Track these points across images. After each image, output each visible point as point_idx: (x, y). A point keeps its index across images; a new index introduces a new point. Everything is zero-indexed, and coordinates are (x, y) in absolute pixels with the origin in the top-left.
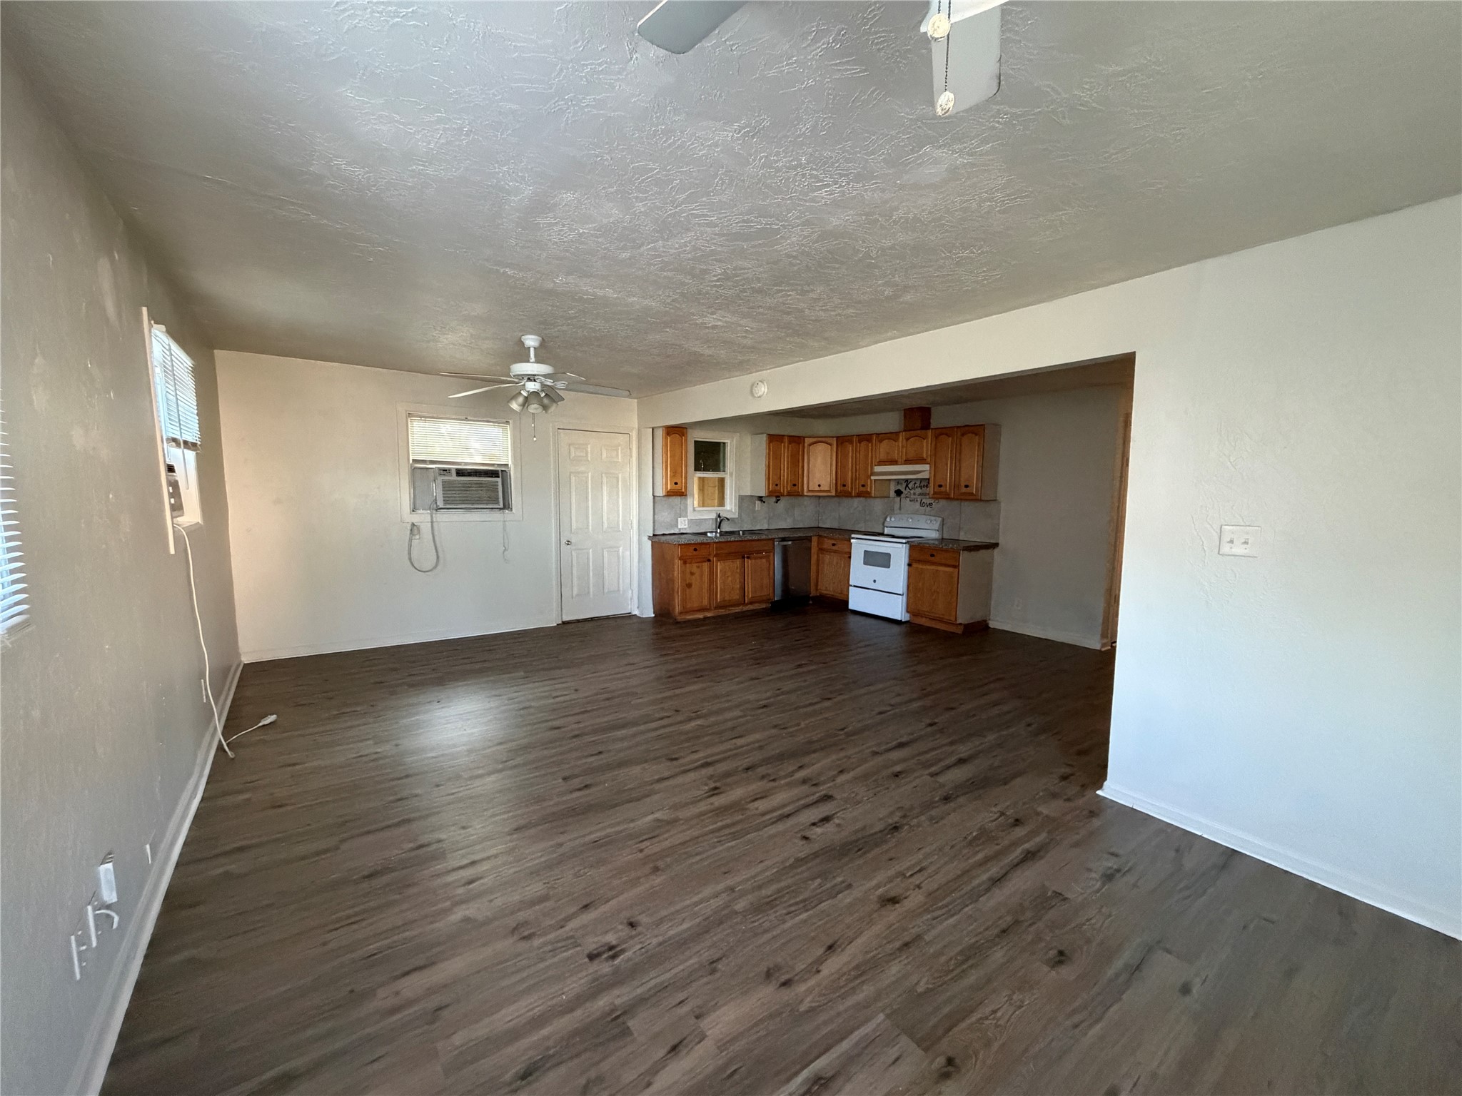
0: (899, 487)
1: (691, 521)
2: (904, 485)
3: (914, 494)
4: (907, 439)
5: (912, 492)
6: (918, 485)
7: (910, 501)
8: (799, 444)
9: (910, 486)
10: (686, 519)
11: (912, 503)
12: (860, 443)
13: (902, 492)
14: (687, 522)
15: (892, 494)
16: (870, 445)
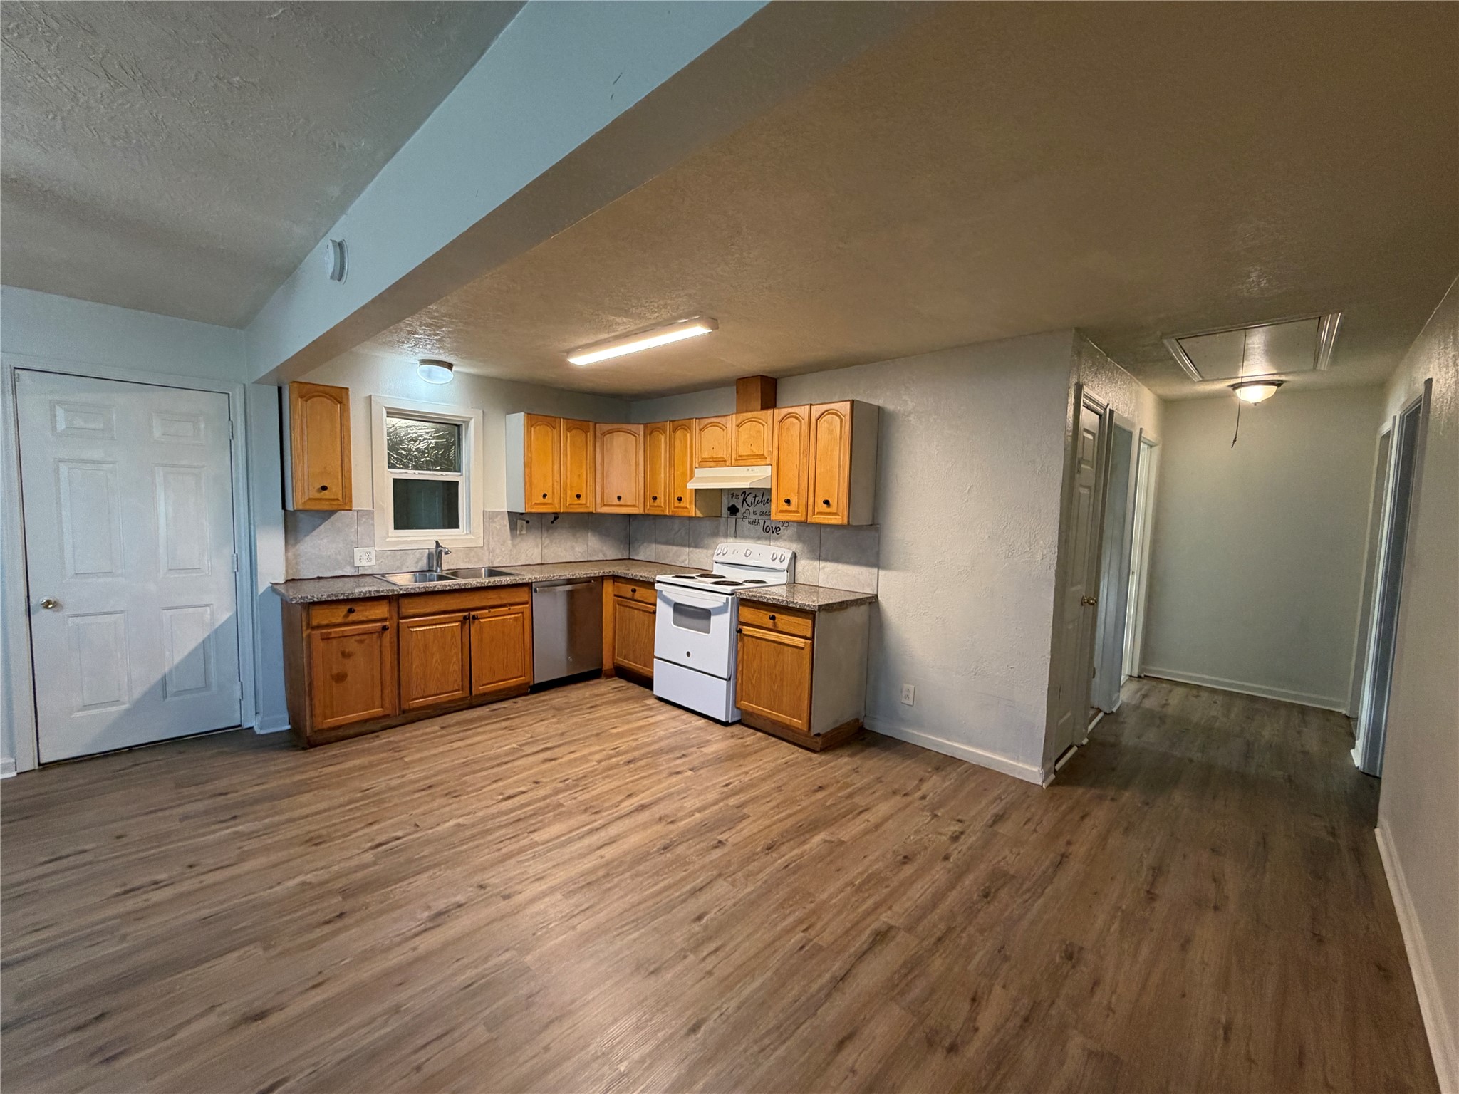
0: (734, 502)
1: (380, 554)
2: (741, 498)
3: (755, 513)
4: (739, 426)
5: (751, 509)
6: (759, 499)
7: (749, 523)
8: (586, 432)
9: (749, 499)
10: (371, 549)
11: (752, 526)
12: (674, 431)
13: (738, 510)
14: (373, 556)
15: (725, 512)
16: (688, 435)
